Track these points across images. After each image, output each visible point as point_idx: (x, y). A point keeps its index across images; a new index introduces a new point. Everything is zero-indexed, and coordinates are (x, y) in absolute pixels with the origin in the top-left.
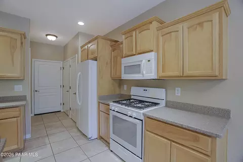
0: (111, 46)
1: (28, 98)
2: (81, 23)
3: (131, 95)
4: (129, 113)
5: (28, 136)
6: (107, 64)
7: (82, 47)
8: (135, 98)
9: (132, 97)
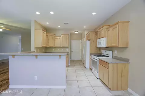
0: (95, 34)
1: (70, 53)
2: (85, 27)
3: (102, 54)
4: (95, 58)
5: (69, 64)
6: (94, 41)
7: (86, 35)
8: (104, 55)
9: (103, 54)
